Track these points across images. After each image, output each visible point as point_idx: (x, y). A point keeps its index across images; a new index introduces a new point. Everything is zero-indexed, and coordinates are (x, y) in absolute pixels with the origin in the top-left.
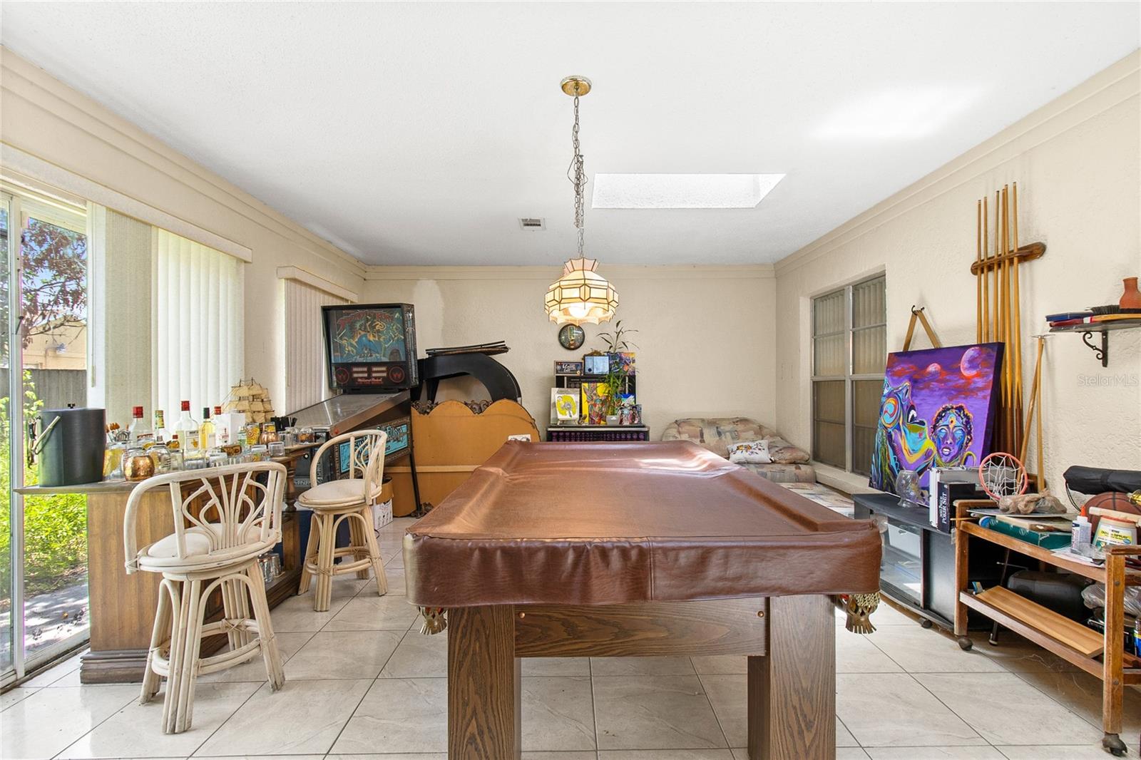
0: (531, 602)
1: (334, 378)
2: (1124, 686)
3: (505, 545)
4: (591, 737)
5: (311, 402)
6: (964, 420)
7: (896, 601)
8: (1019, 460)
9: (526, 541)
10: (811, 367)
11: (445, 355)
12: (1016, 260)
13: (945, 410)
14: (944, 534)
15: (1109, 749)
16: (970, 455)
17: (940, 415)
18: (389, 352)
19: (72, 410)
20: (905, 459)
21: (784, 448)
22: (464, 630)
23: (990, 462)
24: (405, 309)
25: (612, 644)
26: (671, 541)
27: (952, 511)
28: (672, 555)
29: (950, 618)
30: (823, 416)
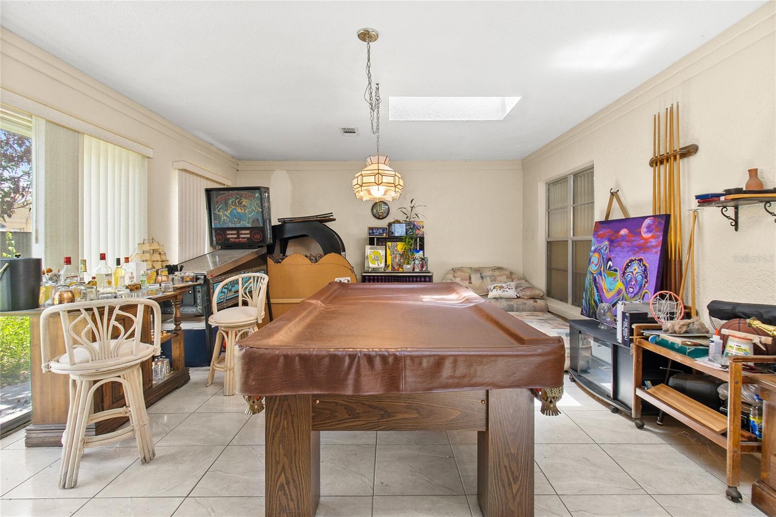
0: (319, 393)
1: (214, 239)
2: (741, 454)
3: (302, 352)
4: (371, 487)
5: (197, 255)
6: (643, 268)
7: (595, 394)
8: (678, 296)
9: (316, 351)
10: (546, 232)
11: (291, 223)
12: (678, 157)
13: (631, 261)
14: (626, 347)
15: (730, 497)
16: (647, 293)
17: (627, 265)
18: (252, 220)
19: (18, 259)
20: (604, 295)
21: (526, 288)
22: (277, 412)
23: (658, 297)
24: (263, 190)
25: (379, 422)
26: (417, 351)
27: (631, 332)
28: (417, 361)
29: (630, 406)
30: (554, 265)
